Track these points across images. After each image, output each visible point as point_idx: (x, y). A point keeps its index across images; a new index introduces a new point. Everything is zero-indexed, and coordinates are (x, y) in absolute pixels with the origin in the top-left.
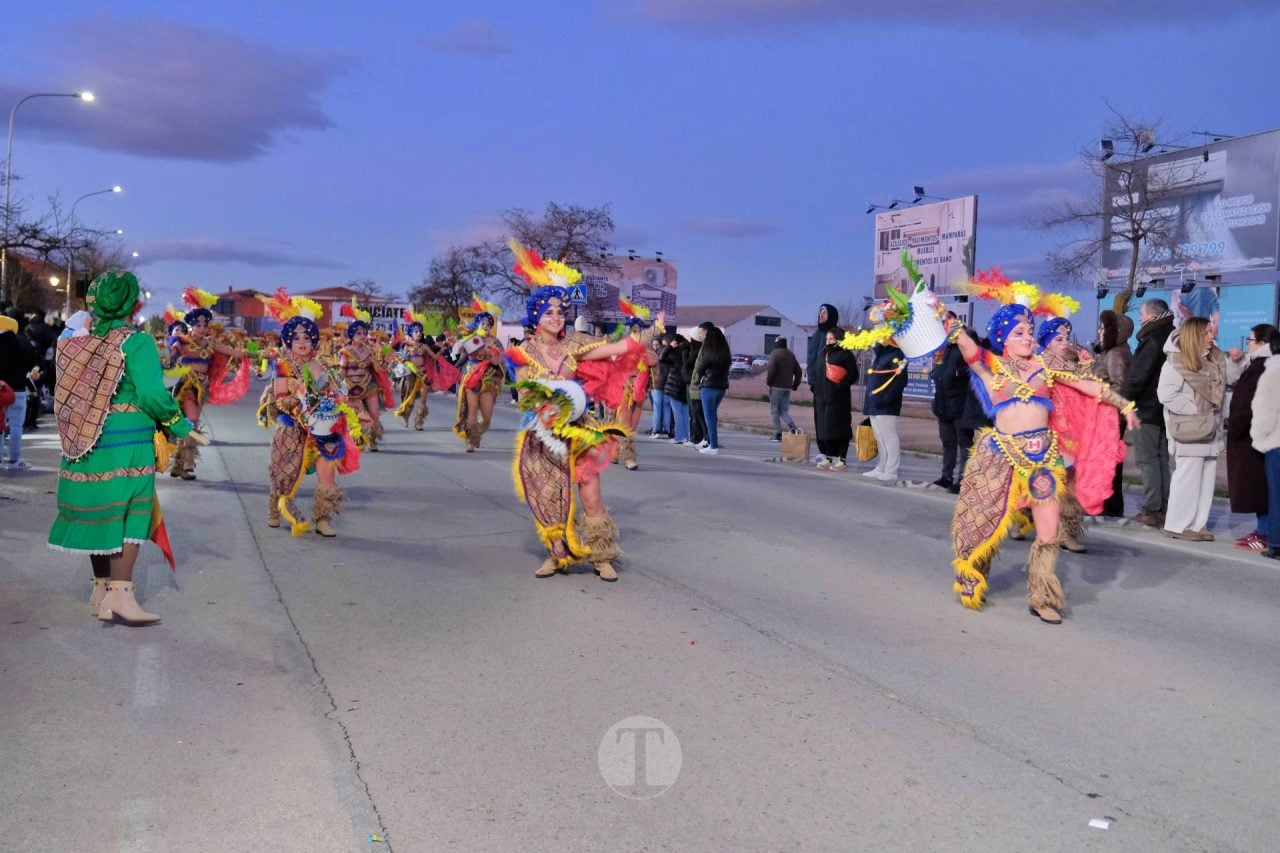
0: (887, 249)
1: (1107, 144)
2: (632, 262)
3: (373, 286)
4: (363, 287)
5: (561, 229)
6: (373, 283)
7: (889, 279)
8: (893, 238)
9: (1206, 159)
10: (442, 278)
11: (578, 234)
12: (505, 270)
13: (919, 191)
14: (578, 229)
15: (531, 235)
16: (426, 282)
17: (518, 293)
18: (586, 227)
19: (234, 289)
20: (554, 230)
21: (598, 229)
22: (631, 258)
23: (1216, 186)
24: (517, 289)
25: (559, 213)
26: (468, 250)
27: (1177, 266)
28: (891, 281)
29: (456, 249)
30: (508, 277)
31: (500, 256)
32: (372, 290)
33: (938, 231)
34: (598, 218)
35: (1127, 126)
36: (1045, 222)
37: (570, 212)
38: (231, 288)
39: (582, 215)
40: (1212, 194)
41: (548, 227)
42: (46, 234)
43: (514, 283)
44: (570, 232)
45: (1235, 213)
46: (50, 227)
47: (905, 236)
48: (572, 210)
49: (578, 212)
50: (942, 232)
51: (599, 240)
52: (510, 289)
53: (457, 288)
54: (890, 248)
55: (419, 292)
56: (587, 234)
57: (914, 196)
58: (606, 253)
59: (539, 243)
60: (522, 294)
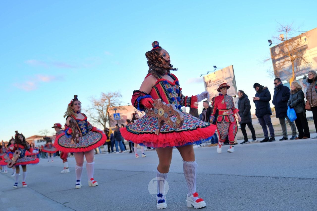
0: (208, 87)
1: (270, 41)
2: (129, 107)
3: (47, 131)
4: (44, 132)
5: (106, 100)
6: (47, 130)
7: (211, 95)
8: (209, 83)
9: (301, 39)
11: (112, 100)
12: (91, 116)
13: (215, 67)
14: (111, 99)
15: (97, 103)
17: (96, 122)
18: (114, 97)
20: (104, 100)
21: (118, 98)
22: (129, 106)
23: (305, 47)
24: (95, 121)
25: (104, 95)
27: (299, 73)
28: (211, 96)
30: (91, 117)
31: (88, 111)
32: (47, 132)
33: (223, 78)
34: (117, 94)
35: (283, 27)
36: (264, 61)
37: (108, 94)
39: (111, 95)
40: (305, 49)
41: (102, 100)
43: (94, 119)
44: (109, 100)
45: (312, 53)
47: (213, 82)
48: (108, 93)
49: (110, 94)
50: (224, 78)
51: (118, 101)
52: (93, 121)
54: (209, 86)
56: (115, 100)
57: (214, 68)
58: (121, 105)
59: (100, 105)
60: (97, 122)
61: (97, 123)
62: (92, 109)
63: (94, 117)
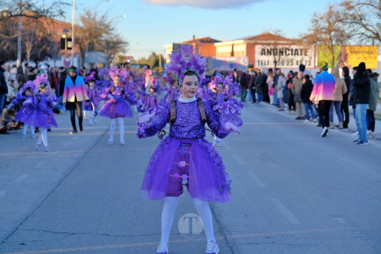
3: (280, 34)
6: (279, 31)
10: (321, 27)
16: (309, 30)
17: (369, 37)
19: (196, 38)
24: (369, 33)
26: (342, 5)
29: (332, 4)
38: (194, 37)
42: (35, 7)
46: (38, 2)
52: (363, 34)
53: (333, 33)
55: (305, 38)
60: (374, 38)
61: (371, 40)
62: (365, 6)
63: (366, 25)
